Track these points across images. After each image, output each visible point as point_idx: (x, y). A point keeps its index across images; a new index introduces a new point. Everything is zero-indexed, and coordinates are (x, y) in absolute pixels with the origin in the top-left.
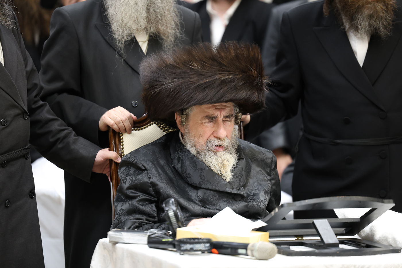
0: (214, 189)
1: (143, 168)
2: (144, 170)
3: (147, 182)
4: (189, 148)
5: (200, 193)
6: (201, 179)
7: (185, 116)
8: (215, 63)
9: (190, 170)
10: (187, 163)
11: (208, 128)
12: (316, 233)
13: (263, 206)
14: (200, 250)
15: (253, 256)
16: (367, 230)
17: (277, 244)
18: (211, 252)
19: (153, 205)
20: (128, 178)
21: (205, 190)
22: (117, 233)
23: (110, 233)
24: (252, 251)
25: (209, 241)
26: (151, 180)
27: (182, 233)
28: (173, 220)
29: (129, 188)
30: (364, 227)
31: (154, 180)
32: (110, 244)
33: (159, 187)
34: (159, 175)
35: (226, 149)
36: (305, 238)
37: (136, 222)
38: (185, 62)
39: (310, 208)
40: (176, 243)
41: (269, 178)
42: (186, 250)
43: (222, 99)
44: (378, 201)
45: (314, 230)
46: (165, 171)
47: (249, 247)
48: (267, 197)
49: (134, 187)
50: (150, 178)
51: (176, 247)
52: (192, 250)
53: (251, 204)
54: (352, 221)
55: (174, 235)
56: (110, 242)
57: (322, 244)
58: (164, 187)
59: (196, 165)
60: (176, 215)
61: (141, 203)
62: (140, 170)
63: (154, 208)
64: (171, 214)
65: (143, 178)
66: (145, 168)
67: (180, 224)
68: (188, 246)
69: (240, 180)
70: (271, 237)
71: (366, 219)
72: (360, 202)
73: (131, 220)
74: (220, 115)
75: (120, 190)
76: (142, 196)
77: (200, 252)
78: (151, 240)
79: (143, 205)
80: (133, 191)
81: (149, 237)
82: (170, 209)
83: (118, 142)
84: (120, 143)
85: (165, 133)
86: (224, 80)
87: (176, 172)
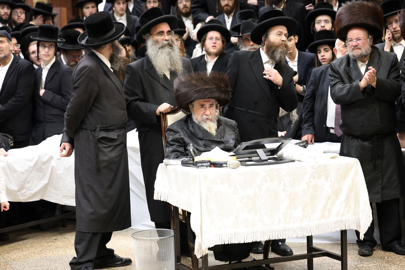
0: (209, 139)
1: (177, 131)
2: (177, 133)
3: (179, 138)
4: (194, 120)
5: (203, 142)
6: (203, 135)
7: (192, 105)
9: (198, 132)
10: (196, 128)
11: (202, 111)
12: (258, 156)
13: (232, 146)
14: (206, 166)
15: (230, 167)
16: (280, 153)
17: (241, 161)
18: (211, 167)
19: (183, 148)
20: (170, 136)
21: (205, 141)
22: (167, 160)
23: (164, 161)
24: (229, 165)
25: (209, 161)
26: (181, 137)
27: (197, 159)
28: (193, 153)
29: (171, 141)
30: (278, 152)
31: (182, 136)
32: (165, 166)
33: (185, 140)
34: (184, 134)
35: (211, 120)
36: (252, 158)
37: (175, 156)
38: (189, 81)
39: (255, 144)
40: (195, 163)
41: (234, 133)
42: (199, 166)
43: (206, 97)
44: (285, 139)
45: (256, 154)
46: (187, 132)
47: (228, 163)
48: (234, 142)
49: (173, 140)
50: (180, 136)
51: (195, 165)
52: (202, 166)
53: (226, 145)
54: (273, 149)
55: (193, 160)
56: (165, 164)
57: (260, 160)
58: (187, 140)
59: (200, 129)
60: (194, 151)
61: (177, 147)
62: (176, 132)
63: (183, 149)
64: (191, 150)
65: (177, 136)
66: (178, 131)
67: (196, 155)
68: (200, 164)
69: (221, 135)
70: (237, 158)
71: (279, 148)
72: (277, 140)
73: (173, 155)
74: (207, 105)
75: (167, 142)
76: (177, 144)
77: (206, 167)
78: (183, 163)
79: (178, 148)
80: (173, 142)
81: (182, 161)
82: (191, 148)
83: (165, 120)
84: (166, 120)
85: (186, 115)
86: (206, 88)
87: (192, 133)
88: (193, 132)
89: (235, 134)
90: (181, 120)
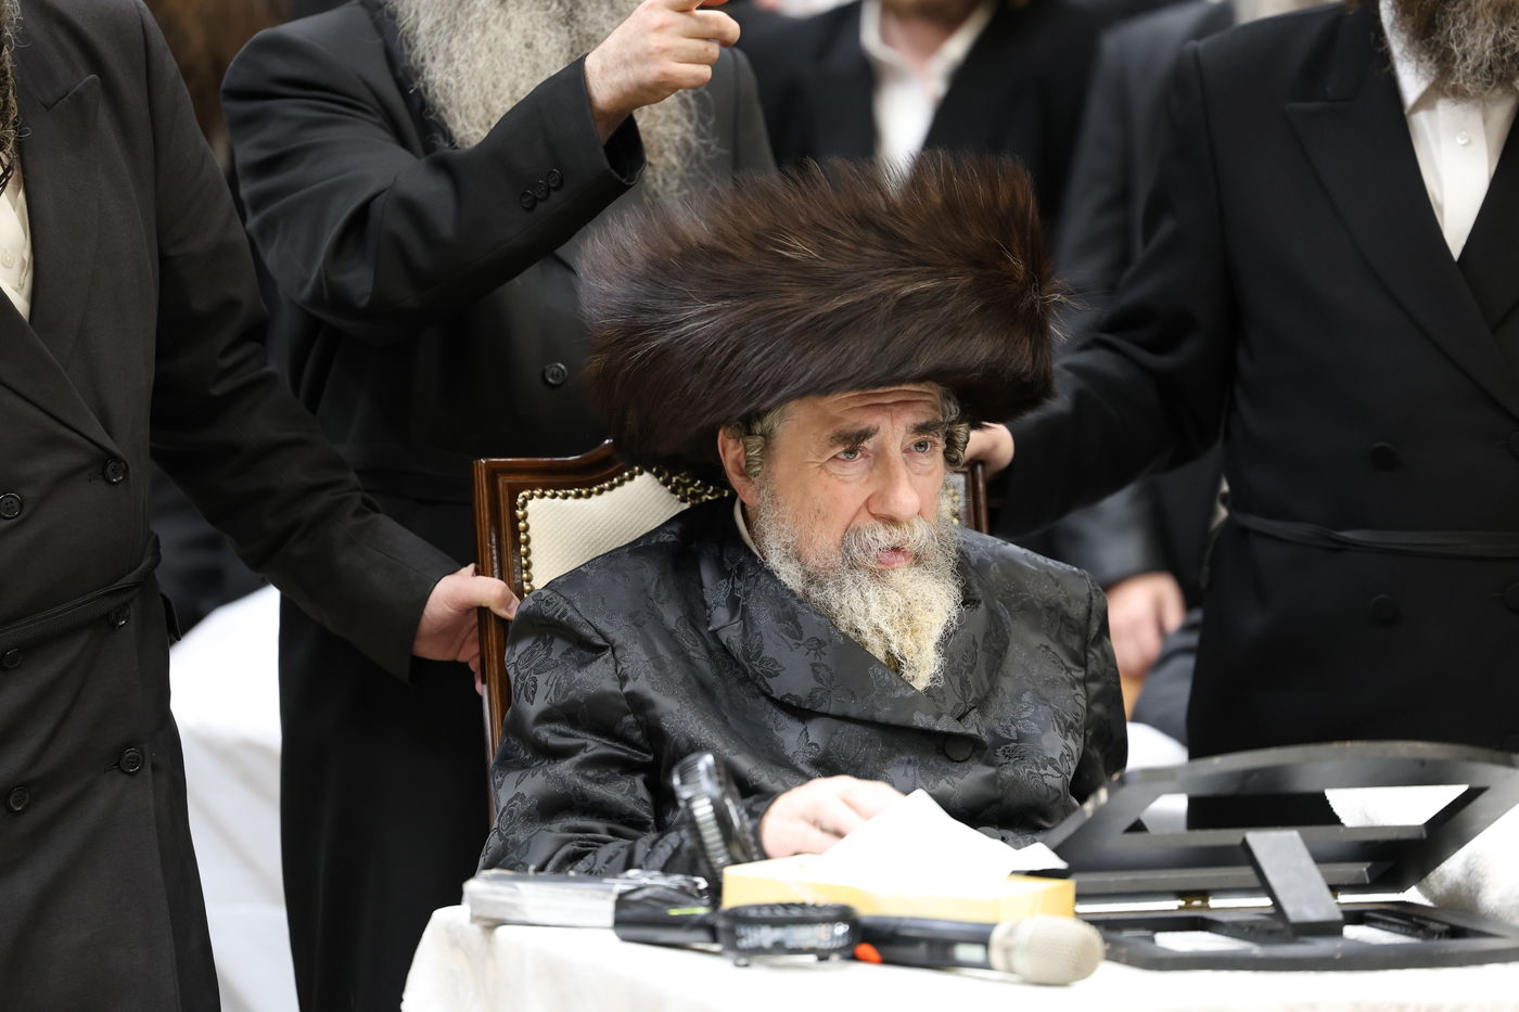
1: (600, 642)
2: (600, 649)
3: (615, 695)
4: (774, 561)
6: (819, 680)
7: (759, 440)
8: (873, 236)
9: (774, 644)
10: (764, 618)
11: (849, 484)
12: (1256, 883)
13: (1055, 779)
14: (811, 951)
15: (1011, 970)
16: (1452, 868)
17: (1106, 925)
18: (854, 958)
19: (639, 781)
20: (541, 679)
21: (835, 723)
22: (498, 887)
23: (472, 887)
24: (1007, 951)
25: (844, 914)
26: (628, 688)
27: (744, 885)
28: (712, 835)
29: (545, 717)
30: (1443, 861)
31: (640, 685)
32: (476, 929)
33: (659, 711)
34: (659, 666)
35: (918, 559)
36: (1214, 903)
37: (570, 840)
39: (1231, 789)
40: (721, 924)
41: (1080, 674)
42: (758, 951)
44: (1494, 762)
45: (1248, 872)
47: (997, 936)
48: (1075, 746)
49: (568, 714)
50: (623, 679)
51: (722, 936)
52: (779, 948)
53: (1009, 773)
54: (1394, 836)
55: (715, 891)
56: (475, 919)
57: (1280, 926)
58: (678, 713)
59: (798, 626)
60: (721, 818)
61: (590, 773)
62: (588, 648)
63: (642, 792)
64: (703, 810)
65: (598, 678)
66: (605, 638)
67: (737, 852)
68: (766, 936)
69: (964, 683)
70: (1081, 897)
71: (1446, 831)
72: (1423, 763)
73: (549, 838)
74: (894, 431)
75: (514, 728)
76: (595, 746)
77: (812, 958)
78: (626, 913)
79: (598, 782)
80: (563, 729)
81: (622, 901)
82: (700, 793)
83: (507, 542)
84: (517, 544)
85: (686, 506)
86: (910, 296)
87: (722, 654)
88: (737, 646)
89: (1084, 682)
90: (642, 547)
